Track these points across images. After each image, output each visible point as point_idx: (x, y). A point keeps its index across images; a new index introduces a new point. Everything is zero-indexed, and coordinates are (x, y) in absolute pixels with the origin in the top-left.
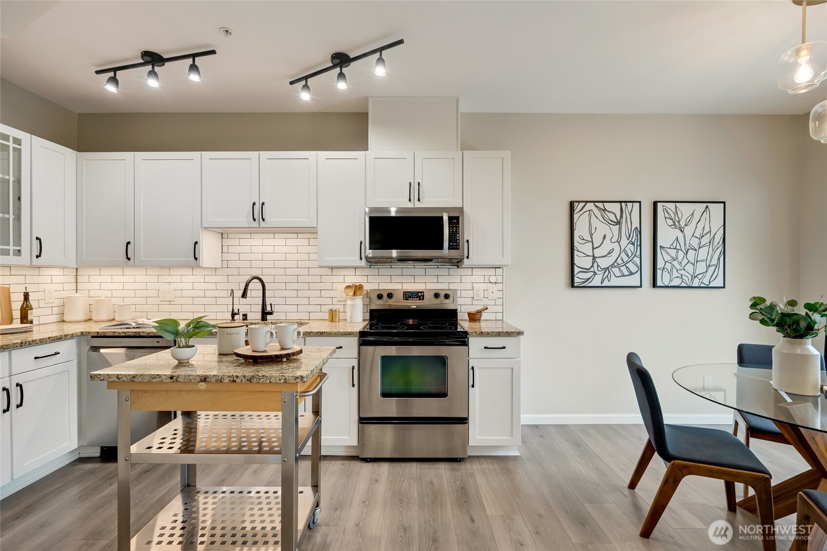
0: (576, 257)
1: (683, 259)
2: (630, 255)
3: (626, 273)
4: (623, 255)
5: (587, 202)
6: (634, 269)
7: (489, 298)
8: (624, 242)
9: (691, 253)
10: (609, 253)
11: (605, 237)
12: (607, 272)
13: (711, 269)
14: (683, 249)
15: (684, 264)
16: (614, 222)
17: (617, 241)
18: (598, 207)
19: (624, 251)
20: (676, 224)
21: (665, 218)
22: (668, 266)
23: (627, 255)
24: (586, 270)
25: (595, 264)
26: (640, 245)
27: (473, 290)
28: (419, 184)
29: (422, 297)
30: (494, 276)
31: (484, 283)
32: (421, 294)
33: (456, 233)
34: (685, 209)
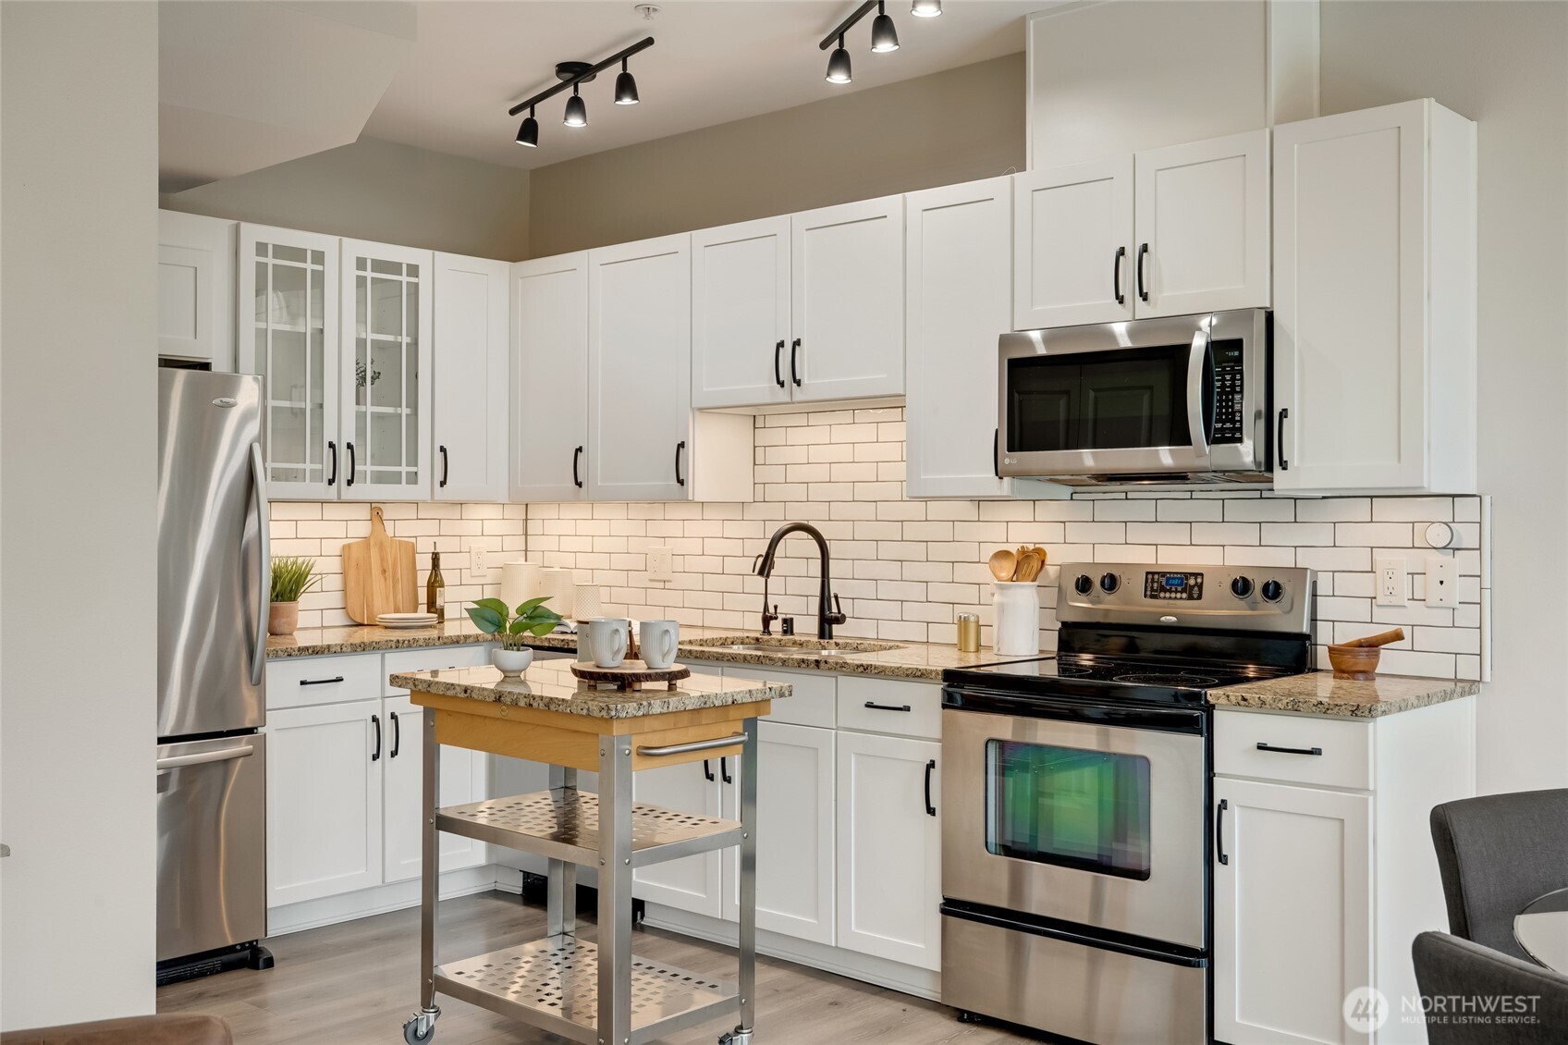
7: (1429, 602)
27: (1372, 572)
28: (1145, 248)
29: (1196, 588)
30: (1446, 523)
31: (1413, 547)
32: (1196, 579)
33: (1235, 388)
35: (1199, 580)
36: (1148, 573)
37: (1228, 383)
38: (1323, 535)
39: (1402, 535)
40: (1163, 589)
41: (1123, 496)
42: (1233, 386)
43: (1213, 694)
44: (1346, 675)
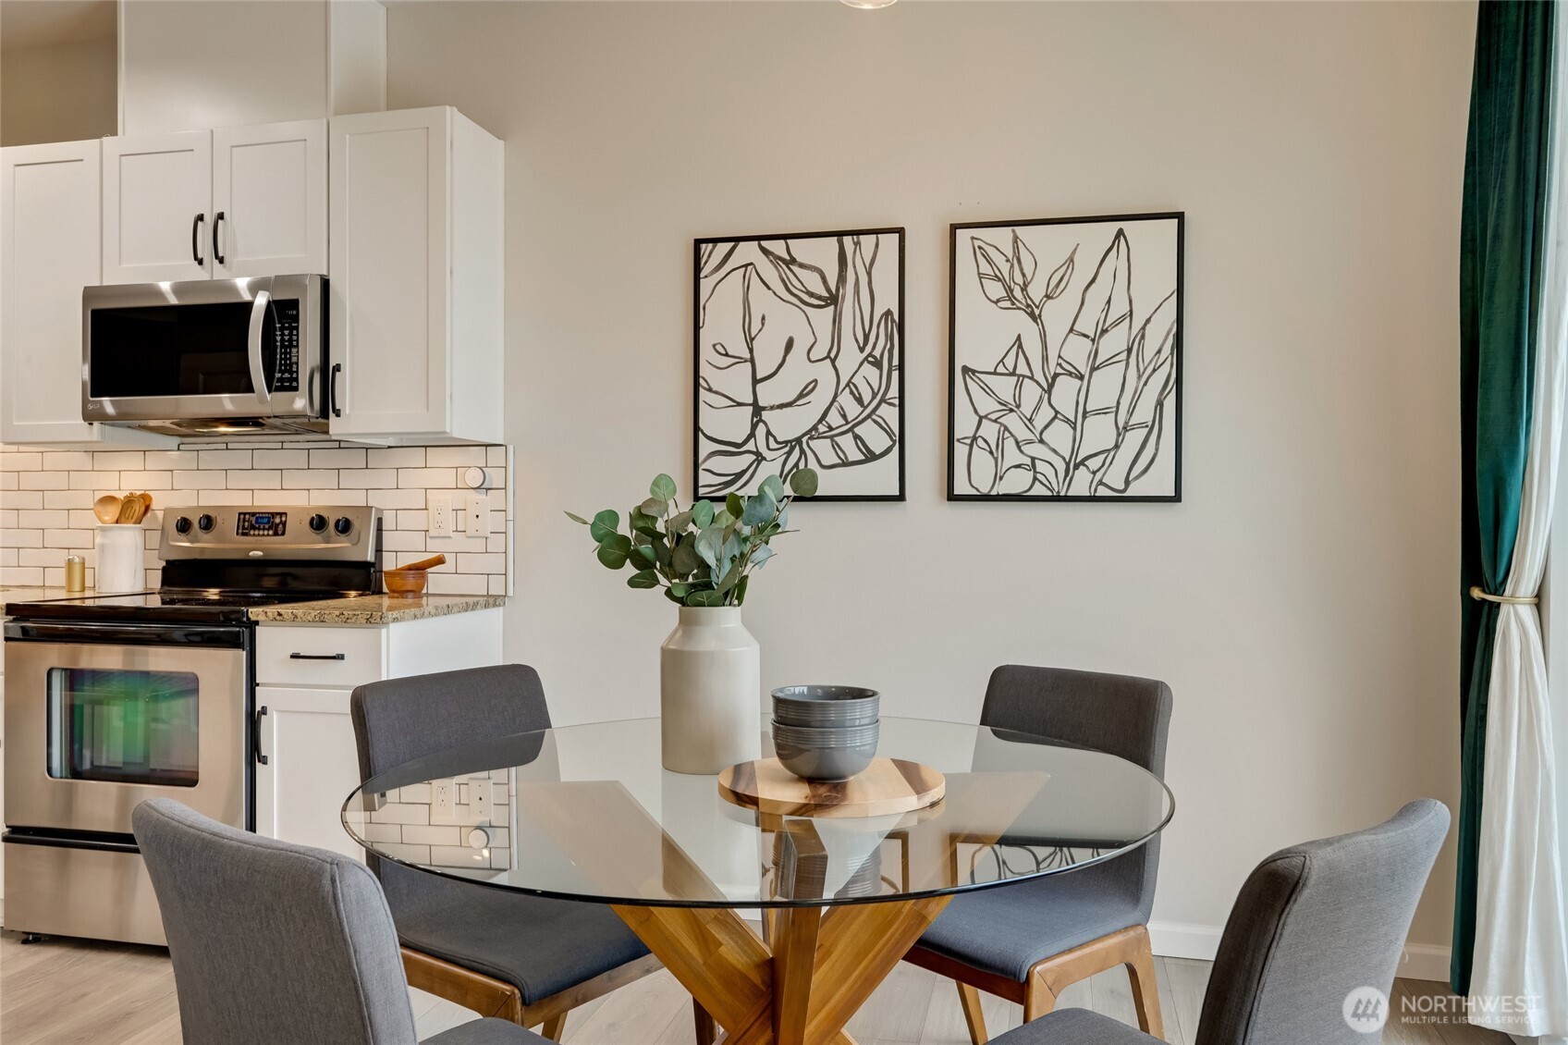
0: (706, 411)
1: (1037, 408)
2: (867, 397)
3: (855, 455)
4: (846, 400)
5: (737, 240)
6: (878, 441)
7: (468, 533)
8: (850, 357)
9: (1066, 388)
10: (801, 396)
11: (790, 344)
12: (797, 452)
13: (1134, 439)
14: (1039, 376)
15: (1040, 422)
16: (819, 298)
17: (828, 356)
18: (772, 253)
19: (848, 385)
20: (1016, 296)
21: (981, 276)
22: (989, 431)
23: (859, 400)
24: (733, 449)
25: (761, 430)
26: (901, 368)
27: (426, 509)
28: (221, 216)
29: (281, 526)
30: (480, 468)
31: (457, 488)
32: (281, 518)
33: (292, 344)
34: (1046, 246)
35: (284, 519)
36: (240, 514)
37: (286, 338)
38: (387, 478)
39: (448, 478)
40: (253, 527)
41: (224, 446)
42: (290, 340)
43: (255, 613)
44: (396, 595)
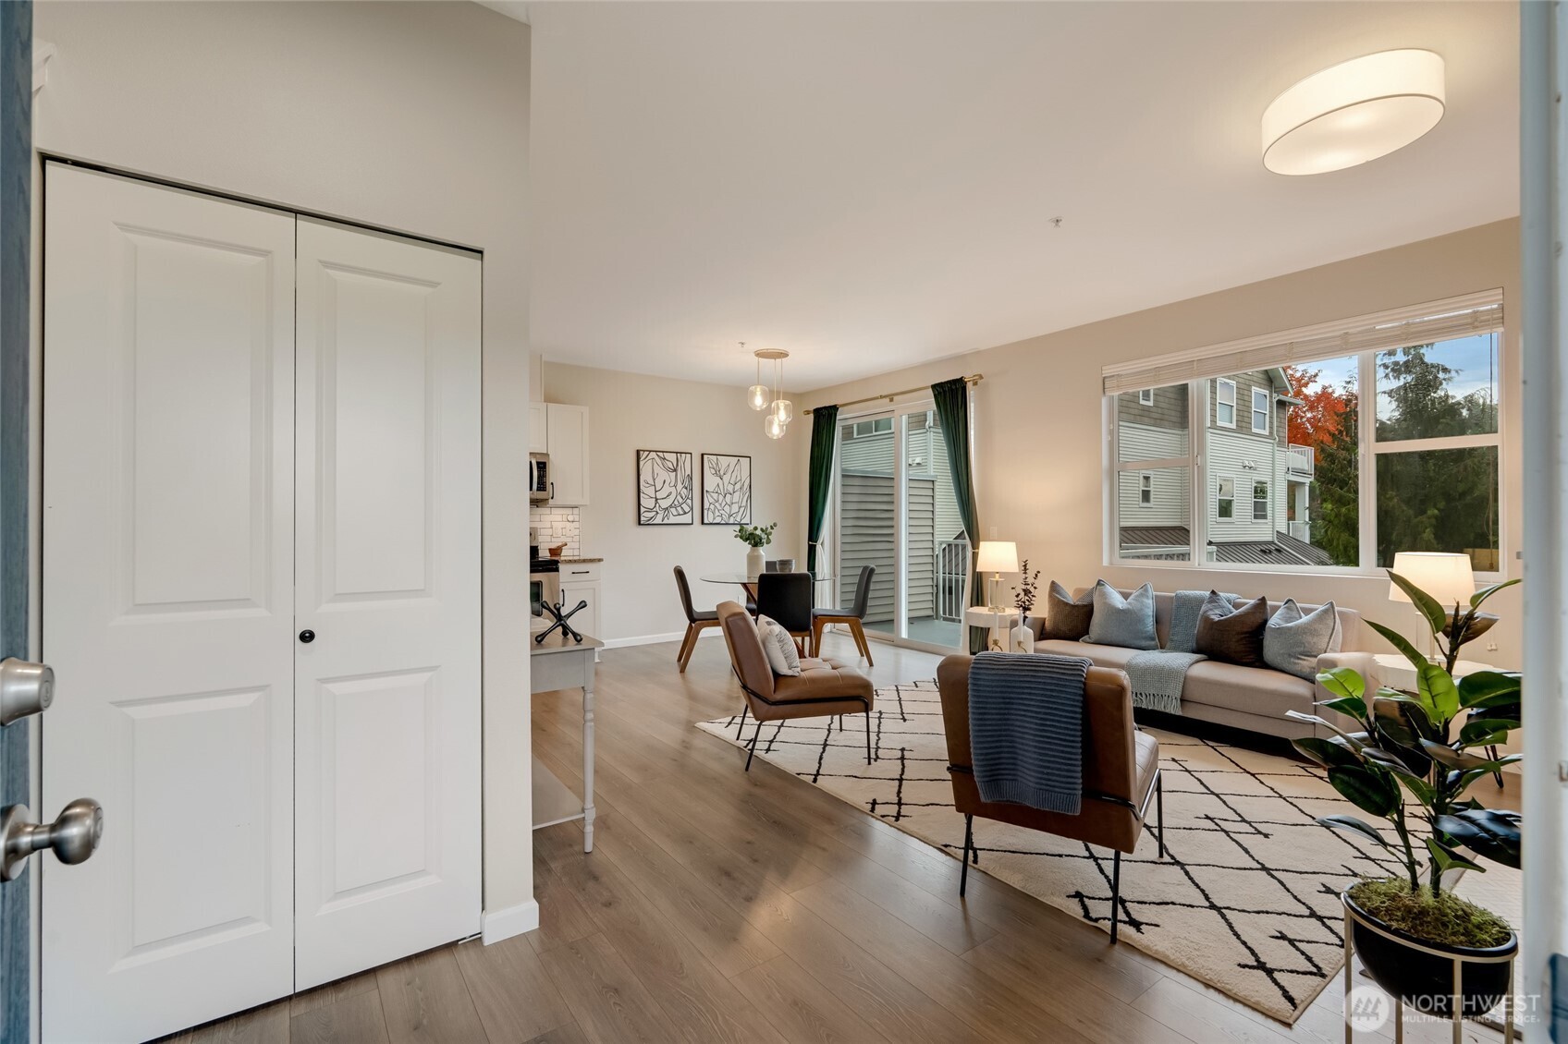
0: (641, 498)
1: (722, 501)
2: (684, 497)
3: (681, 512)
4: (679, 497)
5: (650, 451)
6: (687, 509)
7: (568, 535)
8: (680, 486)
9: (728, 496)
10: (668, 496)
11: (664, 482)
12: (667, 511)
13: (742, 509)
14: (722, 493)
15: (723, 505)
16: (672, 469)
17: (674, 486)
18: (659, 456)
19: (679, 493)
20: (717, 473)
21: (710, 467)
22: (712, 507)
23: (682, 498)
24: (650, 510)
25: (657, 505)
26: (692, 490)
27: (551, 528)
30: (571, 514)
31: (562, 521)
33: (543, 476)
34: (724, 461)
37: (541, 474)
